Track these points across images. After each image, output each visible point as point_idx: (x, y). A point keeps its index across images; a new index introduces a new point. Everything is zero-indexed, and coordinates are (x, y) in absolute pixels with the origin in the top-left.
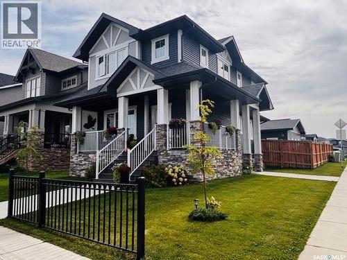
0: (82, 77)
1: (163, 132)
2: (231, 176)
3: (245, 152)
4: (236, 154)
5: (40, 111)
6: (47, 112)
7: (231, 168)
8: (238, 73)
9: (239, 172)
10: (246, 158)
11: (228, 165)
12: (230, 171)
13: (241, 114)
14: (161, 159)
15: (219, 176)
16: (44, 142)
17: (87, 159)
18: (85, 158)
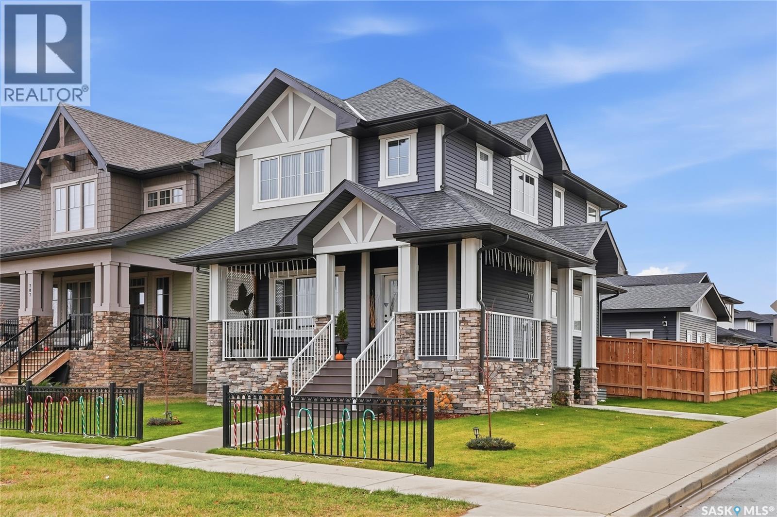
0: (198, 185)
1: (408, 327)
2: (529, 407)
3: (560, 364)
4: (540, 368)
5: (119, 267)
6: (134, 269)
7: (529, 394)
8: (556, 188)
9: (545, 402)
10: (562, 377)
11: (524, 388)
12: (527, 399)
13: (554, 281)
14: (404, 376)
15: (507, 406)
16: (131, 336)
17: (247, 373)
18: (242, 370)
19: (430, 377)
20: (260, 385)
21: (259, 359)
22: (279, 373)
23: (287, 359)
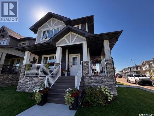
0: (30, 42)
14: (87, 82)
17: (31, 81)
18: (30, 80)
19: (97, 82)
20: (35, 85)
21: (36, 76)
22: (41, 81)
23: (45, 76)
